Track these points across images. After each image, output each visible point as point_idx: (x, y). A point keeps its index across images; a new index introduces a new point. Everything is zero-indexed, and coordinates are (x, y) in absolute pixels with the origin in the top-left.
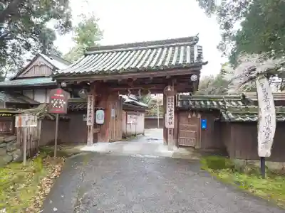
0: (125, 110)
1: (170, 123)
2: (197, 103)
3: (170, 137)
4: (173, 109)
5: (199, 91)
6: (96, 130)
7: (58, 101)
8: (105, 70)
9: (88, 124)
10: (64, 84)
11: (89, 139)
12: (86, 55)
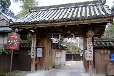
0: (55, 48)
1: (90, 57)
2: (107, 43)
3: (91, 67)
4: (92, 47)
5: (105, 34)
6: (37, 61)
7: (13, 41)
8: (46, 20)
9: (32, 57)
10: (17, 30)
11: (32, 68)
12: (31, 12)
